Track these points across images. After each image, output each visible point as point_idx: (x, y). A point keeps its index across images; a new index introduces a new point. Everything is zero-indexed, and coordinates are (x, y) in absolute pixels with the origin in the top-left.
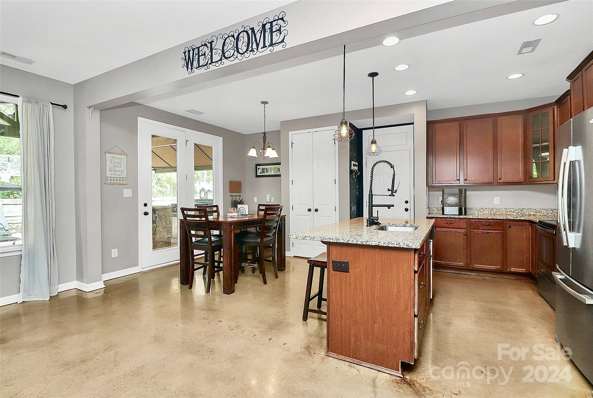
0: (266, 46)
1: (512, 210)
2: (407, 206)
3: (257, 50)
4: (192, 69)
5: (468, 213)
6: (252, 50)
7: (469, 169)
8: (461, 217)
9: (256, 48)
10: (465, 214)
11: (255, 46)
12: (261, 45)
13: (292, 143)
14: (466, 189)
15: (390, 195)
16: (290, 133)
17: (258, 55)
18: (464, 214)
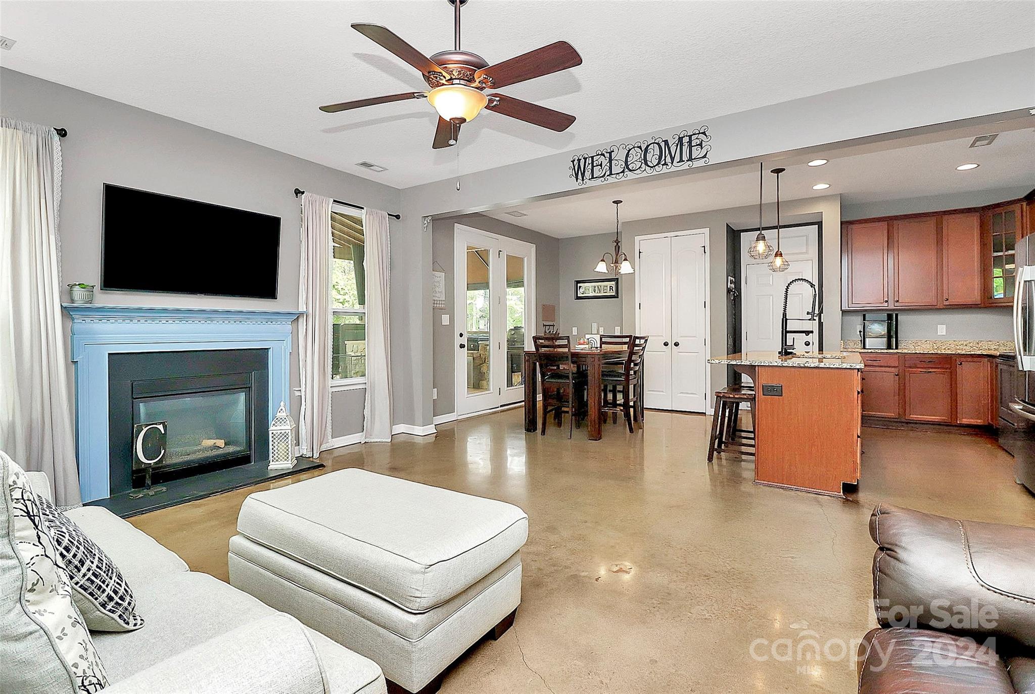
0: (683, 160)
1: (965, 343)
3: (672, 163)
4: (583, 180)
5: (899, 347)
6: (665, 164)
7: (901, 288)
8: (891, 351)
9: (671, 162)
10: (897, 348)
11: (668, 159)
12: (677, 158)
13: (640, 252)
14: (897, 314)
15: (809, 320)
16: (637, 238)
17: (673, 169)
18: (894, 348)
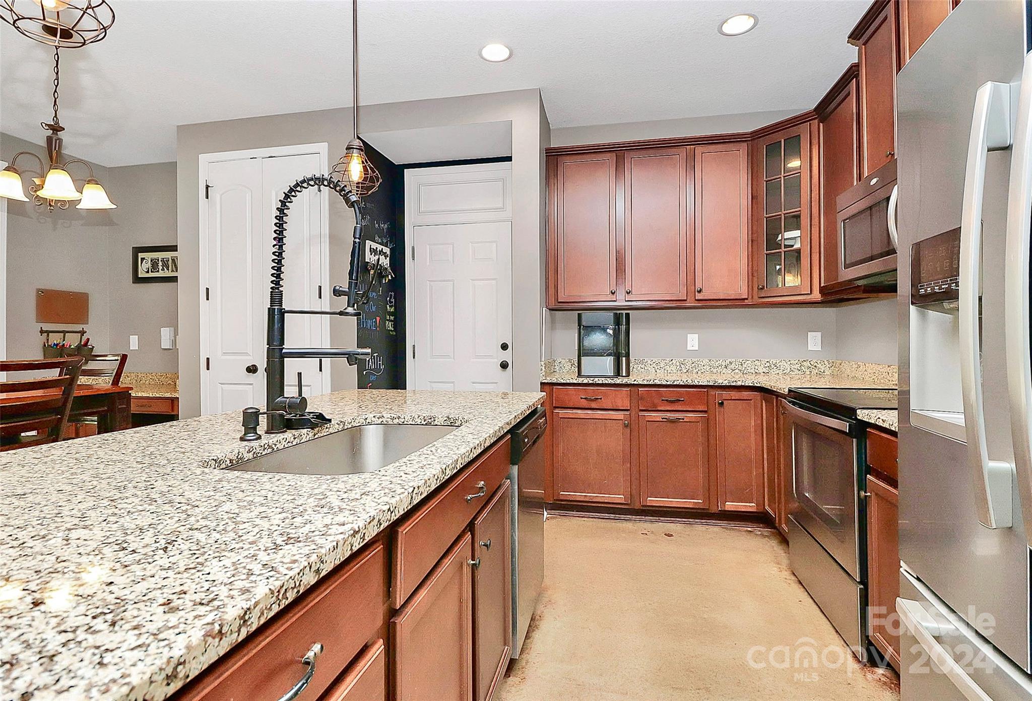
2: (506, 356)
5: (633, 372)
10: (628, 375)
13: (208, 187)
14: (629, 315)
16: (203, 158)
18: (624, 374)
